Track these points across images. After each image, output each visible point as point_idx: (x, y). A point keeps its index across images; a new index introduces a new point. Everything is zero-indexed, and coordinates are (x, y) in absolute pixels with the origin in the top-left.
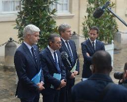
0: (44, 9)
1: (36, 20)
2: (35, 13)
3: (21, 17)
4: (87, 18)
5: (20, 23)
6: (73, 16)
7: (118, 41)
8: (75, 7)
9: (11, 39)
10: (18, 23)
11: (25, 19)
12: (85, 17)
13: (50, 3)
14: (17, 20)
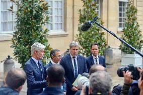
0: (37, 29)
1: (30, 39)
2: (29, 32)
3: (16, 36)
4: (79, 36)
5: (16, 42)
6: (67, 35)
7: (110, 57)
8: (69, 26)
9: (9, 57)
10: (14, 43)
11: (20, 38)
12: (77, 35)
13: (42, 24)
14: (12, 39)
